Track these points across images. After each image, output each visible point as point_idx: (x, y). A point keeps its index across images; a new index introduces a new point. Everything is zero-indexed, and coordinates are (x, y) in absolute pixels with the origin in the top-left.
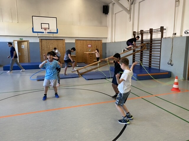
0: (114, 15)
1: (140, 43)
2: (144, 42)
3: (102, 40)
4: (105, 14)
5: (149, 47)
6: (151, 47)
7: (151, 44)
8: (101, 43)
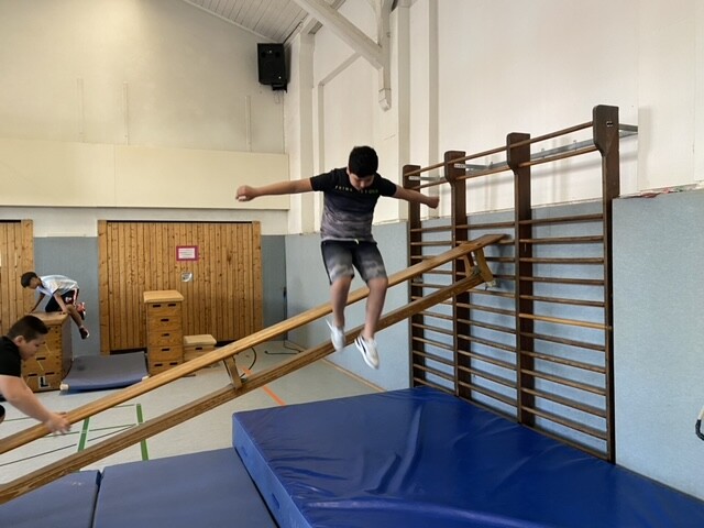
0: (315, 91)
1: (448, 236)
2: (474, 235)
3: (258, 223)
4: (274, 89)
5: (512, 269)
6: (526, 269)
7: (526, 250)
8: (256, 235)
